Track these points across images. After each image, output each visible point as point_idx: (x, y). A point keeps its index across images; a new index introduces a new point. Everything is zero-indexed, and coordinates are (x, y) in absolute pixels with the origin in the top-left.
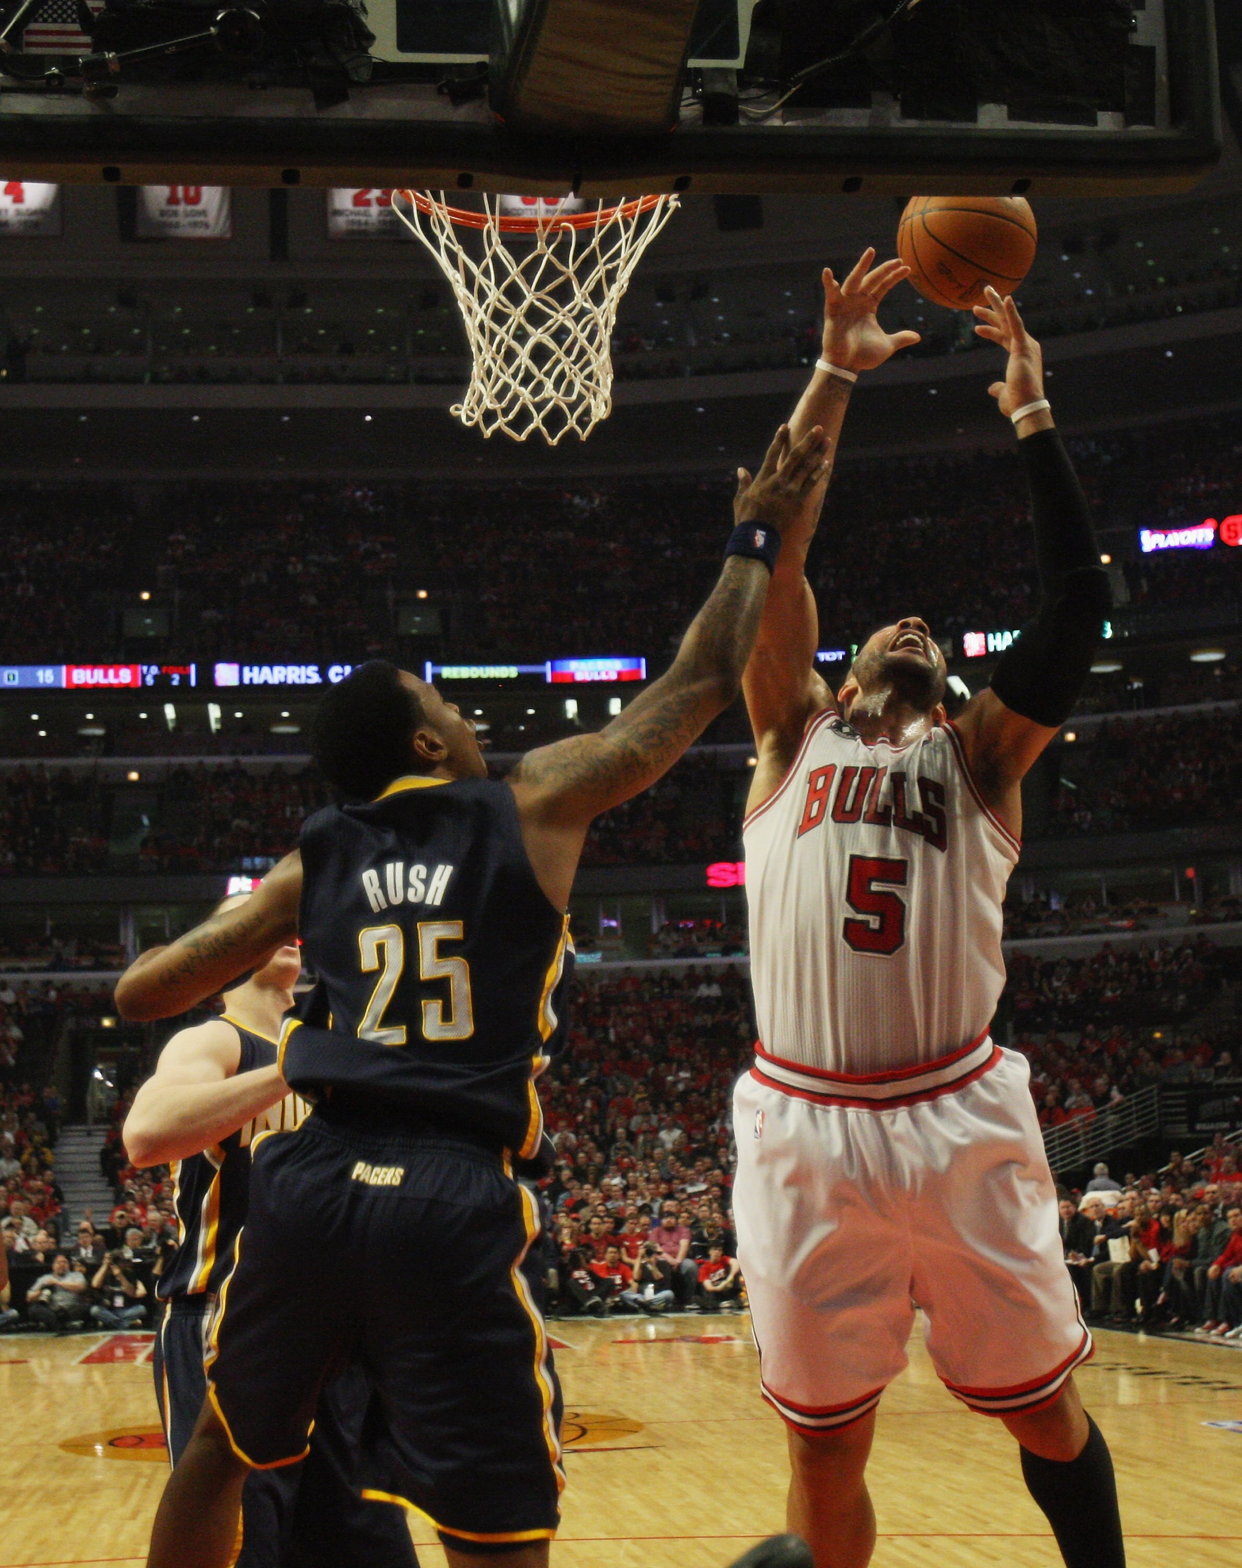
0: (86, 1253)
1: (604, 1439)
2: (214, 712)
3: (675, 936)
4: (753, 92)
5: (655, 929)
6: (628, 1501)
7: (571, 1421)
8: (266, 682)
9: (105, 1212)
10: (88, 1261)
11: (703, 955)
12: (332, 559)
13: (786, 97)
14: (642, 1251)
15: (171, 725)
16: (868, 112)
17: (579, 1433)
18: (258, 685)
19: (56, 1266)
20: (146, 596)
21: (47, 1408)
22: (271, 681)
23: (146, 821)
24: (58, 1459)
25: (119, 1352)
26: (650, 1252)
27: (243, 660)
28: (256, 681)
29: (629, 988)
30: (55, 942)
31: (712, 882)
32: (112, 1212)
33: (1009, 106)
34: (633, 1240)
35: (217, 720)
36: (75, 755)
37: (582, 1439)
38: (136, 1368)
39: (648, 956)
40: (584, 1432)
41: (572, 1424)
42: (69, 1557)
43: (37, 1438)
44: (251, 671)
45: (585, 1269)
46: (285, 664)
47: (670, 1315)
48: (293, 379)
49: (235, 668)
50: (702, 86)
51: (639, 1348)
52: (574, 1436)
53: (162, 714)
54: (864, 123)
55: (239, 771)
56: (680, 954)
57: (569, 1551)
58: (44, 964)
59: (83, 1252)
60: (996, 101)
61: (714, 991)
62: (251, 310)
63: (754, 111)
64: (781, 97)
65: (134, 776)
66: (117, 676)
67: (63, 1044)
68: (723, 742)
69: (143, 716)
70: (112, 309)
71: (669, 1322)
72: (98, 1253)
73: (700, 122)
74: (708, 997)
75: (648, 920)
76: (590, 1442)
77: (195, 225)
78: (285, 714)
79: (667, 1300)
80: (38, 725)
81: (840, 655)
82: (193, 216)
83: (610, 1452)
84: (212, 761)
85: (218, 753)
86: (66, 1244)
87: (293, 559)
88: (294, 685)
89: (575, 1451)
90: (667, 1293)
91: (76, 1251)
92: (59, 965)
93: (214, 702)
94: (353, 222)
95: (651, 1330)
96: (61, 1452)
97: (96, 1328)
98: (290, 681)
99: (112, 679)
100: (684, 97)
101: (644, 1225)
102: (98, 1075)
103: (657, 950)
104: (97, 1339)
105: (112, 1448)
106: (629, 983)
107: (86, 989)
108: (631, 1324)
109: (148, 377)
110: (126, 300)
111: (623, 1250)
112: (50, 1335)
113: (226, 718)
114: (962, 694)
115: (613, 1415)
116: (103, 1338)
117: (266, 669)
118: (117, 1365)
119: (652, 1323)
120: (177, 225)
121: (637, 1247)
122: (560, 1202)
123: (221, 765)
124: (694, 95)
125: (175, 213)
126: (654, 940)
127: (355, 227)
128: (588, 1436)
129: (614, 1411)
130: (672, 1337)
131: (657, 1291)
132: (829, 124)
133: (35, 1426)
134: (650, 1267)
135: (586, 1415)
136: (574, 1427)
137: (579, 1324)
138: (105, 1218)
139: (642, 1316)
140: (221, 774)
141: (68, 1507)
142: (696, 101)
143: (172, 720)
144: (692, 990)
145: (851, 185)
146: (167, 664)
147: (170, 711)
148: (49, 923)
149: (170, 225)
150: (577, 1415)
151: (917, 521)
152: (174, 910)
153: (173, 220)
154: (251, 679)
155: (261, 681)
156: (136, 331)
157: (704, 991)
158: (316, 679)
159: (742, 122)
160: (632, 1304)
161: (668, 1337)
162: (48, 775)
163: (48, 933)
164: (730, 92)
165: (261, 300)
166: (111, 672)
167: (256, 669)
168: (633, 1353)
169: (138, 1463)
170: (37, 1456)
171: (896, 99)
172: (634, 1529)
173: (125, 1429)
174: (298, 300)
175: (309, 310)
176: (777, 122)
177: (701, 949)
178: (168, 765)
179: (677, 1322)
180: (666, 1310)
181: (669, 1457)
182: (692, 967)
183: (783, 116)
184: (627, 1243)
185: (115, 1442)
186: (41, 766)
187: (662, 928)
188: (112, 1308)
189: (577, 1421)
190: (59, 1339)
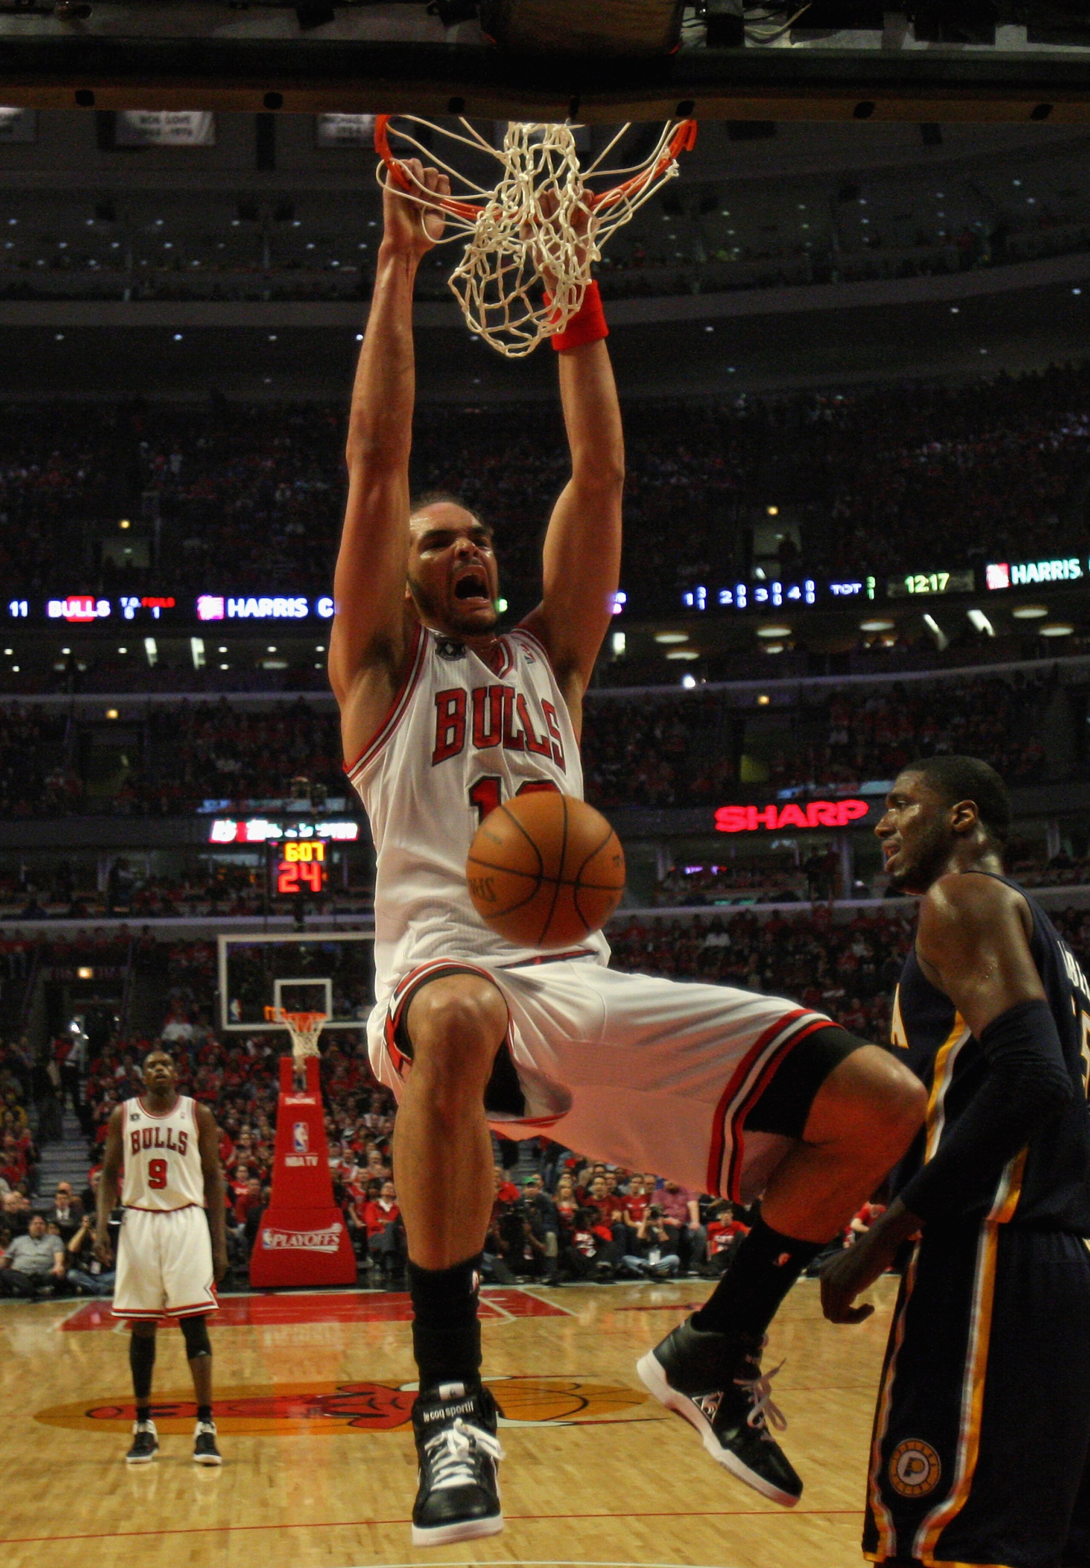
0: (62, 1215)
1: (606, 1411)
2: (197, 646)
3: (682, 883)
4: (759, 13)
5: (661, 875)
6: (632, 1475)
7: (569, 1392)
8: (251, 615)
9: (84, 1172)
10: (63, 1223)
11: (711, 903)
12: (320, 485)
13: (794, 17)
14: (647, 1213)
15: (152, 661)
16: (880, 33)
17: (580, 1404)
18: (244, 619)
19: (32, 1227)
20: (125, 524)
21: (21, 1377)
22: (256, 615)
23: (125, 761)
24: (33, 1430)
25: (96, 1319)
26: (654, 1215)
27: (227, 592)
28: (241, 615)
29: (634, 936)
30: (30, 888)
31: (720, 827)
32: (89, 1172)
33: (1029, 28)
34: (637, 1203)
35: (200, 655)
36: (52, 692)
37: (584, 1410)
38: (116, 1335)
39: (653, 904)
40: (585, 1403)
41: (573, 1395)
42: (44, 1534)
43: (10, 1408)
44: (236, 603)
45: (589, 1232)
46: (272, 595)
47: (676, 1281)
48: (280, 296)
49: (219, 601)
50: (705, 5)
51: (644, 1316)
52: (577, 1407)
53: (143, 649)
54: (877, 46)
55: (225, 708)
56: (689, 902)
57: (570, 1528)
58: (18, 911)
59: (59, 1214)
60: (1016, 22)
61: (723, 940)
62: (236, 223)
63: (759, 31)
64: (789, 17)
65: (113, 714)
66: (95, 608)
67: (38, 996)
68: (731, 679)
69: (123, 651)
70: (90, 222)
71: (674, 1288)
72: (75, 1215)
73: (704, 44)
74: (716, 947)
75: (653, 868)
76: (592, 1413)
77: (177, 132)
78: (272, 649)
79: (672, 1266)
80: (12, 661)
81: (856, 587)
82: (176, 123)
83: (611, 1425)
84: (196, 697)
85: (202, 690)
86: (42, 1204)
87: (282, 486)
88: (281, 619)
89: (576, 1423)
90: (673, 1258)
91: (51, 1212)
92: (33, 913)
93: (198, 636)
94: (344, 129)
95: (656, 1296)
96: (37, 1424)
97: (74, 1294)
98: (276, 615)
99: (90, 613)
100: (685, 18)
101: (649, 1184)
102: (75, 1028)
103: (662, 898)
104: (74, 1305)
105: (89, 1419)
106: (635, 932)
107: (62, 938)
108: (633, 1289)
109: (127, 293)
110: (105, 213)
111: (626, 1213)
112: (24, 1302)
113: (210, 653)
114: (985, 629)
115: (615, 1385)
116: (81, 1303)
117: (252, 601)
118: (94, 1332)
119: (656, 1290)
120: (158, 133)
121: (642, 1210)
122: (561, 1162)
123: (205, 702)
124: (698, 16)
125: (157, 120)
126: (658, 887)
127: (347, 135)
128: (590, 1407)
129: (616, 1381)
130: (676, 1304)
131: (663, 1255)
132: (839, 46)
133: (10, 1395)
134: (656, 1230)
135: (588, 1386)
136: (574, 1398)
137: (580, 1290)
138: (82, 1178)
139: (648, 1282)
140: (205, 713)
141: (44, 1481)
142: (700, 21)
143: (153, 655)
144: (700, 940)
145: (863, 111)
146: (149, 596)
147: (151, 646)
148: (24, 868)
149: (152, 133)
150: (578, 1386)
151: (938, 446)
152: (155, 855)
153: (154, 126)
154: (236, 613)
155: (247, 615)
156: (116, 245)
157: (713, 940)
158: (303, 612)
159: (748, 44)
160: (636, 1269)
161: (672, 1304)
162: (23, 712)
163: (22, 877)
164: (736, 13)
165: (247, 213)
166: (89, 604)
167: (241, 601)
168: (636, 1320)
169: (115, 1435)
170: (10, 1427)
171: (910, 20)
172: (638, 1505)
173: (103, 1400)
174: (285, 214)
175: (297, 224)
176: (784, 43)
177: (709, 896)
178: (148, 703)
179: (683, 1288)
180: (671, 1275)
181: (675, 1430)
182: (697, 917)
183: (790, 37)
184: (630, 1206)
185: (93, 1414)
186: (15, 702)
187: (669, 875)
188: (88, 1273)
189: (578, 1392)
190: (34, 1305)
